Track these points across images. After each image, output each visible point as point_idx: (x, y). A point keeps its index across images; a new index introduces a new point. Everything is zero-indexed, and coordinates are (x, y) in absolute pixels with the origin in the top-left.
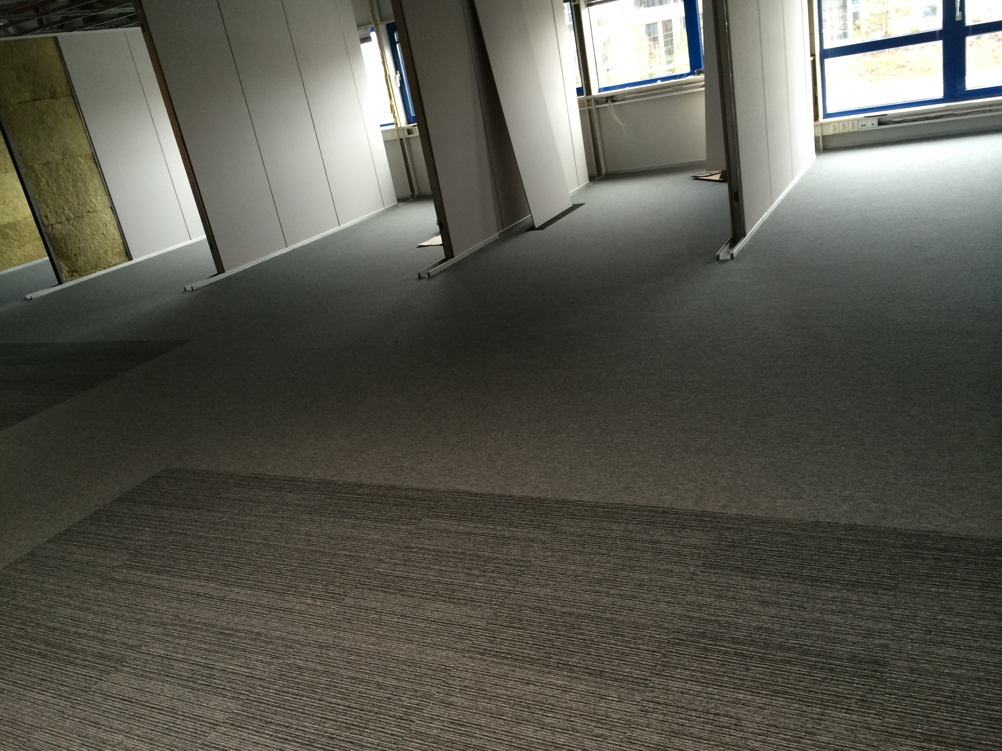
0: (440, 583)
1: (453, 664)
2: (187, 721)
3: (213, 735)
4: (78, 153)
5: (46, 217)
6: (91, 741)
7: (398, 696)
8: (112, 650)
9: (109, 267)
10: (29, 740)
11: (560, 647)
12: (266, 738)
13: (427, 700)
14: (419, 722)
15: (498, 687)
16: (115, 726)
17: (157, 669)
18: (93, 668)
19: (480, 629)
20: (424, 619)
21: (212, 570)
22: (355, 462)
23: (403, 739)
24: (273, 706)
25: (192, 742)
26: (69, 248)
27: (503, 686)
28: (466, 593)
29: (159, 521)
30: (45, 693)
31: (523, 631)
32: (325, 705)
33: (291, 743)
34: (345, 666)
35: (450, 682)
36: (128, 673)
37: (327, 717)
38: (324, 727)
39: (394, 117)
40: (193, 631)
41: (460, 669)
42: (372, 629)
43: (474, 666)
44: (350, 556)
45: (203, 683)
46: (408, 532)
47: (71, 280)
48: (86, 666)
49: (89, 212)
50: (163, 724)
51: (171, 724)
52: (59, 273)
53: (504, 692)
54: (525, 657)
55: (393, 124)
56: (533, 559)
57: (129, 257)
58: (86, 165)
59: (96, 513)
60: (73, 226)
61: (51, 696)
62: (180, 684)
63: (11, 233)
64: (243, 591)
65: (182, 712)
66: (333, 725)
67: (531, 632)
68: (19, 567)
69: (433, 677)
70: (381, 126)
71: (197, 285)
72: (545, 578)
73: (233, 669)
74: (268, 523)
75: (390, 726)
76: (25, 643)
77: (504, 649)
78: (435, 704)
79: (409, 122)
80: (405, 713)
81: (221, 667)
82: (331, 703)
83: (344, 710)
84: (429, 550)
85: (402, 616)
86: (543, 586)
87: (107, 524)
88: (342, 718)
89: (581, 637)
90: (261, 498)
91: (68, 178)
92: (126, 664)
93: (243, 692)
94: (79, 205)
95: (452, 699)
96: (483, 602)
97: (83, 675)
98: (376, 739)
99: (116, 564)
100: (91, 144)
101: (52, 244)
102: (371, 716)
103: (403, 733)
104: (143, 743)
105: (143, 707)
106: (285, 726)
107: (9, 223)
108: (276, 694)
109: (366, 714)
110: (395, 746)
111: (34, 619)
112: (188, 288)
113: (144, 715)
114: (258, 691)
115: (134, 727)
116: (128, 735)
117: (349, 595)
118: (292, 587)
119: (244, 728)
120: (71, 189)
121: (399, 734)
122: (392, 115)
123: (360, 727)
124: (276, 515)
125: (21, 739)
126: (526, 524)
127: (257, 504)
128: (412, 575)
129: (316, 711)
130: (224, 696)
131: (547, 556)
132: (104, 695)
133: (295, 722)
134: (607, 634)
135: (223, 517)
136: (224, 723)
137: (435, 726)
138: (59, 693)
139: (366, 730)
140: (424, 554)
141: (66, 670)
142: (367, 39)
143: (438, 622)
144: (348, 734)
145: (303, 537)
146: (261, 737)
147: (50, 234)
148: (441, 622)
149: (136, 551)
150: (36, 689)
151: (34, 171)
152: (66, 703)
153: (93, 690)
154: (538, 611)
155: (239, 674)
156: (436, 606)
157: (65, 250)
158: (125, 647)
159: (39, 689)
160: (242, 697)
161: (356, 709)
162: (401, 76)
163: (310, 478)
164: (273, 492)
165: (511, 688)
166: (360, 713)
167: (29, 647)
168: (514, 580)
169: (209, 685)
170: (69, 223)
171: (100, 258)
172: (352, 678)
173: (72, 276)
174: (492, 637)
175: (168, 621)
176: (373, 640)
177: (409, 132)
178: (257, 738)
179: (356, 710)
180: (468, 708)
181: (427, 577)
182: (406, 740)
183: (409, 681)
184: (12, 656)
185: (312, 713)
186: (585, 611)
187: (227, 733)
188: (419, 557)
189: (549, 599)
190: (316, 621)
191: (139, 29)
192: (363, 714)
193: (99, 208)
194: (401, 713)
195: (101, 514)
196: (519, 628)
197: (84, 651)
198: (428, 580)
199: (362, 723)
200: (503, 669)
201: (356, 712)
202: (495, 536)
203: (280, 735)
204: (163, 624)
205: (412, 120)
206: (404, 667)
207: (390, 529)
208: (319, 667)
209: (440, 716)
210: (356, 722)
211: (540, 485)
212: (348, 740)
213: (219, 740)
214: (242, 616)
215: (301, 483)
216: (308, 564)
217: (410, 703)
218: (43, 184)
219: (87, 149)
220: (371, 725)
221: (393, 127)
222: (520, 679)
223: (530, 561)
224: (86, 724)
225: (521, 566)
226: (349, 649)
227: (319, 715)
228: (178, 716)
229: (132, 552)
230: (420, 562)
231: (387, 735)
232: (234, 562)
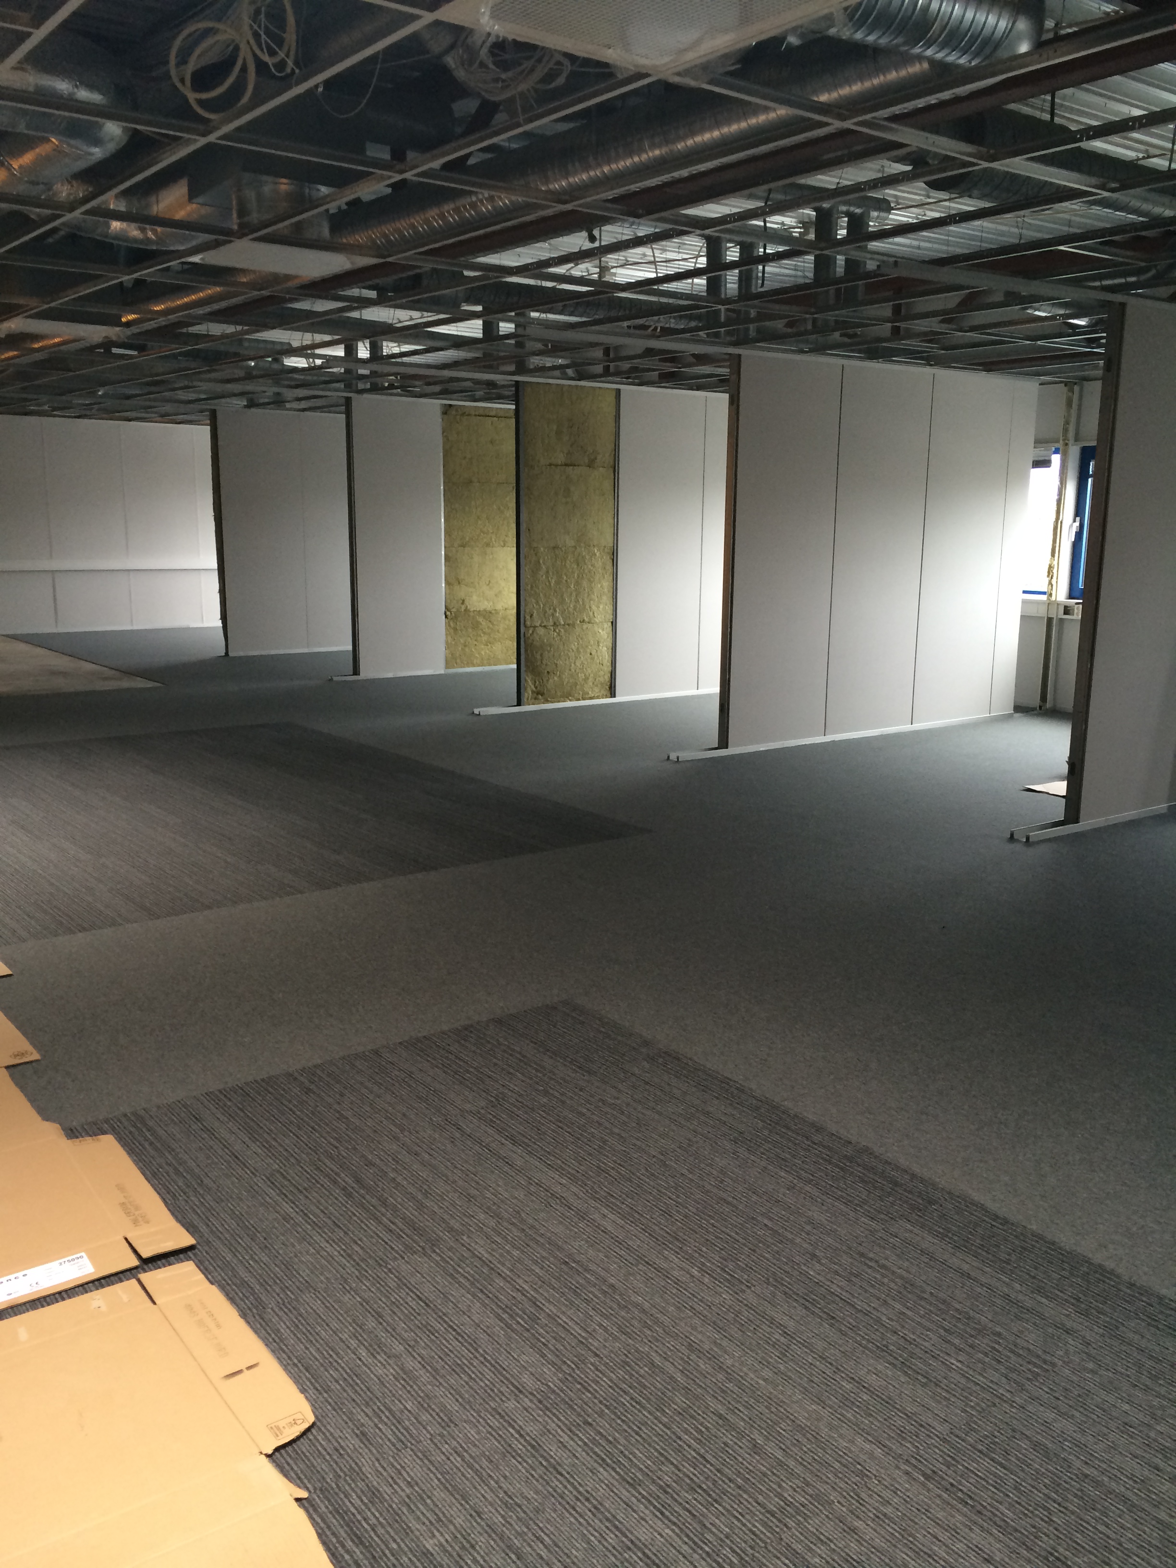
0: (895, 1333)
1: (877, 1470)
2: (486, 1366)
3: (511, 1404)
4: (595, 543)
5: (531, 616)
6: (365, 1337)
7: (779, 1477)
8: (427, 1223)
9: (584, 699)
10: (297, 1300)
11: (1061, 1529)
12: (578, 1445)
13: (820, 1507)
14: (797, 1534)
15: (937, 1542)
16: (399, 1330)
17: (473, 1276)
18: (399, 1237)
19: (937, 1436)
20: (853, 1379)
21: (582, 1168)
22: (823, 1090)
23: (766, 1548)
24: (601, 1402)
25: (484, 1400)
26: (544, 662)
27: (944, 1544)
28: (932, 1367)
29: (537, 1070)
30: (333, 1244)
31: (1006, 1472)
32: (670, 1437)
33: (608, 1469)
34: (716, 1393)
35: (863, 1495)
36: (437, 1264)
37: (669, 1457)
38: (660, 1470)
39: (1050, 583)
40: (531, 1244)
41: (886, 1483)
42: (771, 1357)
43: (908, 1490)
44: (771, 1229)
45: (522, 1323)
46: (871, 1231)
47: (533, 704)
48: (391, 1231)
49: (584, 621)
50: (456, 1356)
51: (466, 1362)
52: (522, 691)
53: (944, 1554)
54: (996, 1515)
55: (1044, 593)
56: (1061, 1363)
57: (612, 692)
58: (600, 560)
59: (466, 1029)
60: (559, 634)
61: (339, 1252)
62: (493, 1309)
63: (484, 623)
64: (610, 1216)
65: (484, 1351)
66: (673, 1472)
67: (1018, 1480)
68: (357, 1063)
69: (840, 1475)
70: (1024, 592)
71: (686, 755)
72: (1071, 1403)
73: (565, 1322)
74: (673, 1131)
75: (752, 1518)
76: (332, 1166)
77: (966, 1486)
78: (830, 1519)
79: (1071, 597)
80: (782, 1510)
81: (551, 1310)
82: (680, 1438)
83: (695, 1458)
84: (893, 1273)
85: (820, 1357)
86: (1062, 1414)
87: (474, 1048)
88: (688, 1470)
89: (1102, 1528)
90: (675, 1091)
91: (573, 572)
92: (437, 1251)
93: (568, 1362)
94: (575, 609)
95: (858, 1524)
96: (955, 1396)
97: (383, 1241)
98: (726, 1527)
99: (468, 1107)
100: (616, 534)
101: (526, 651)
102: (730, 1487)
103: (769, 1538)
104: (424, 1370)
105: (439, 1320)
106: (608, 1440)
107: (485, 610)
108: (610, 1387)
109: (723, 1481)
110: (751, 1551)
111: (353, 1140)
112: (673, 757)
113: (437, 1331)
114: (588, 1371)
115: (421, 1342)
116: (410, 1350)
117: (753, 1289)
118: (678, 1239)
119: (554, 1415)
120: (572, 586)
121: (762, 1536)
122: (1047, 580)
123: (710, 1495)
124: (688, 1124)
125: (289, 1293)
126: (1066, 1300)
127: (667, 1098)
128: (855, 1300)
129: (656, 1439)
130: (543, 1356)
131: (1085, 1369)
132: (400, 1280)
133: (622, 1441)
134: (1150, 1544)
135: (618, 1098)
136: (531, 1394)
137: (819, 1552)
138: (349, 1252)
139: (716, 1505)
140: (883, 1276)
141: (366, 1225)
142: (1043, 463)
143: (873, 1393)
144: (690, 1497)
145: (715, 1172)
146: (572, 1439)
147: (529, 638)
148: (877, 1396)
149: (497, 1100)
150: (326, 1233)
151: (536, 555)
152: (353, 1270)
153: (389, 1267)
154: (1041, 1452)
155: (572, 1334)
156: (879, 1367)
157: (539, 663)
158: (443, 1225)
159: (329, 1237)
160: (564, 1368)
161: (712, 1465)
162: (1081, 526)
163: (751, 1089)
164: (694, 1089)
165: (957, 1553)
166: (716, 1475)
167: (336, 1174)
168: (1015, 1382)
169: (528, 1330)
170: (554, 630)
171: (576, 684)
172: (720, 1416)
173: (535, 699)
174: (951, 1457)
175: (506, 1215)
176: (767, 1373)
177: (1067, 610)
178: (567, 1438)
179: (711, 1468)
180: (878, 1551)
181: (879, 1315)
182: (770, 1551)
183: (801, 1463)
184: (314, 1178)
185: (649, 1440)
186: (1123, 1489)
187: (530, 1410)
188: (875, 1278)
189: (1066, 1440)
190: (696, 1306)
191: (726, 396)
192: (719, 1478)
193: (598, 619)
194: (775, 1506)
195: (471, 1032)
196: (1001, 1464)
197: (395, 1210)
198: (878, 1321)
199: (714, 1492)
200: (953, 1516)
201: (711, 1471)
202: (1006, 1297)
203: (597, 1450)
204: (497, 1216)
205: (1077, 594)
206: (799, 1436)
207: (843, 1215)
208: (679, 1377)
209: (831, 1541)
210: (707, 1485)
211: (1111, 1246)
212: (687, 1506)
213: (518, 1415)
214: (599, 1251)
215: (736, 1092)
216: (710, 1216)
217: (792, 1498)
218: (541, 573)
219: (609, 540)
220: (726, 1502)
221: (1044, 598)
222: (977, 1547)
223: (1054, 1365)
224: (366, 1309)
225: (1035, 1365)
226: (729, 1371)
227: (658, 1447)
228: (478, 1355)
229: (492, 1099)
230: (873, 1286)
231: (744, 1528)
232: (613, 1169)
